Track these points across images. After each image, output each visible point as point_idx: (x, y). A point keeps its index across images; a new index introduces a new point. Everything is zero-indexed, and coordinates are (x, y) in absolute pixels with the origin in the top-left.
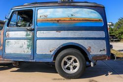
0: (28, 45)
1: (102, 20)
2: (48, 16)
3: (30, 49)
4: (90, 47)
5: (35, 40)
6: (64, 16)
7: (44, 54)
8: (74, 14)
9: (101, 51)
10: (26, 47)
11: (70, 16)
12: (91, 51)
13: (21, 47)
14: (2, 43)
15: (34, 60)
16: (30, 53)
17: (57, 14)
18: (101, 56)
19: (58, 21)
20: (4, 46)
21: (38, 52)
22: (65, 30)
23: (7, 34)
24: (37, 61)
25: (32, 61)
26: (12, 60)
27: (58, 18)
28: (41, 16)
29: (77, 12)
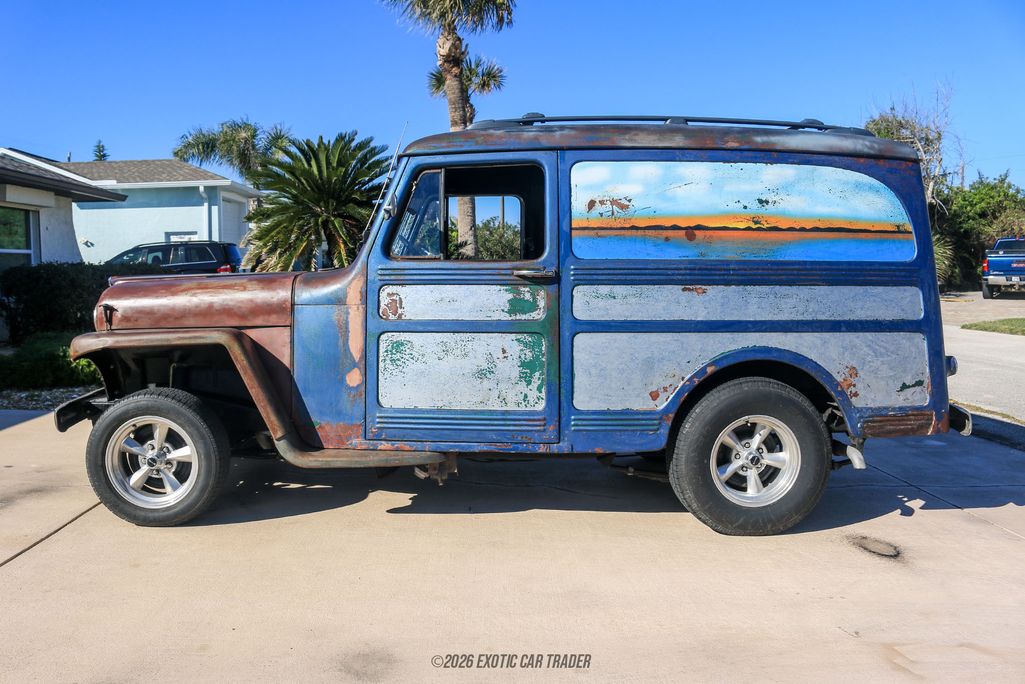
0: (523, 364)
1: (910, 228)
2: (636, 204)
3: (536, 382)
4: (854, 372)
5: (566, 334)
6: (722, 207)
7: (619, 408)
8: (771, 198)
9: (904, 387)
10: (516, 372)
11: (754, 206)
12: (860, 388)
13: (481, 374)
14: (356, 354)
15: (564, 447)
16: (541, 406)
17: (681, 192)
18: (904, 413)
19: (691, 231)
20: (369, 365)
21: (582, 401)
22: (727, 283)
23: (384, 300)
24: (578, 449)
25: (555, 448)
26: (428, 446)
27: (688, 217)
28: (592, 204)
29: (787, 188)
